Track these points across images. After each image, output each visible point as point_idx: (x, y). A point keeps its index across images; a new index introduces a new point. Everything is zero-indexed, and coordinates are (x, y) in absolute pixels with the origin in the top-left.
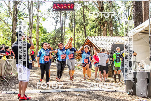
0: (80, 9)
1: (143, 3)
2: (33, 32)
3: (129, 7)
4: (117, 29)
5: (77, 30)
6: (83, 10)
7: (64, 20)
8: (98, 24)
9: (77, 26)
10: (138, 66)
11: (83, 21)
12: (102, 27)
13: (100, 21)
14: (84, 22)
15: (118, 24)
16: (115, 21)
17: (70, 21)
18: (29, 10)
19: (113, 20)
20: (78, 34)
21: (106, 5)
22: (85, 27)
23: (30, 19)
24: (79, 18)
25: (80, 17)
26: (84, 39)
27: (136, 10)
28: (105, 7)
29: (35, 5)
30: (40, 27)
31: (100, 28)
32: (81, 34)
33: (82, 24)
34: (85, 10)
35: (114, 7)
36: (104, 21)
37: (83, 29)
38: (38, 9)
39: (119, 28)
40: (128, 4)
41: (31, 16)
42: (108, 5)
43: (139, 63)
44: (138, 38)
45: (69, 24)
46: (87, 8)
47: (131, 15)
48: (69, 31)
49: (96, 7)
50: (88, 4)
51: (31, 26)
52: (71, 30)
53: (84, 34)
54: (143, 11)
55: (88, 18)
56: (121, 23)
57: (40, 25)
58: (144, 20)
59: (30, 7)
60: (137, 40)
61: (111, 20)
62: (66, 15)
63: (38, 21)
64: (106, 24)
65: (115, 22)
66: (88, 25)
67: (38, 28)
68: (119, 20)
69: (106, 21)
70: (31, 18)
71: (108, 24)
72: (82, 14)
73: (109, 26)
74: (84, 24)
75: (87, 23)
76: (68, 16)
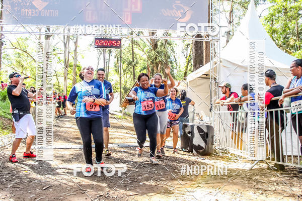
0: (128, 45)
1: (204, 42)
2: (68, 72)
3: (188, 45)
4: (173, 71)
5: (124, 71)
6: (132, 46)
7: (108, 58)
8: (151, 64)
9: (125, 66)
10: (197, 118)
11: (132, 60)
12: (155, 69)
13: (153, 61)
14: (133, 62)
15: (175, 65)
16: (171, 61)
17: (116, 60)
18: (65, 45)
19: (169, 60)
20: (125, 76)
21: (161, 41)
22: (134, 67)
23: (65, 56)
24: (127, 56)
25: (129, 55)
26: (133, 82)
27: (196, 50)
28: (159, 44)
29: (72, 38)
30: (77, 66)
31: (153, 70)
32: (128, 75)
33: (130, 63)
34: (135, 46)
35: (170, 44)
36: (157, 61)
37: (131, 70)
38: (76, 43)
39: (175, 71)
40: (187, 42)
41: (67, 52)
42: (163, 42)
43: (198, 114)
44: (198, 84)
45: (115, 64)
46: (137, 44)
47: (190, 55)
48: (115, 72)
49: (149, 44)
50: (139, 40)
51: (67, 65)
52: (117, 71)
53: (132, 76)
54: (204, 51)
55: (138, 56)
56: (178, 64)
57: (78, 64)
58: (206, 62)
59: (66, 40)
60: (196, 87)
61: (167, 61)
62: (110, 52)
63: (75, 58)
64: (160, 65)
65: (171, 63)
66: (138, 65)
67: (75, 67)
68: (176, 60)
69: (160, 61)
70: (67, 54)
71: (162, 64)
72: (131, 52)
73: (164, 67)
74: (133, 63)
75: (137, 63)
76: (113, 54)
